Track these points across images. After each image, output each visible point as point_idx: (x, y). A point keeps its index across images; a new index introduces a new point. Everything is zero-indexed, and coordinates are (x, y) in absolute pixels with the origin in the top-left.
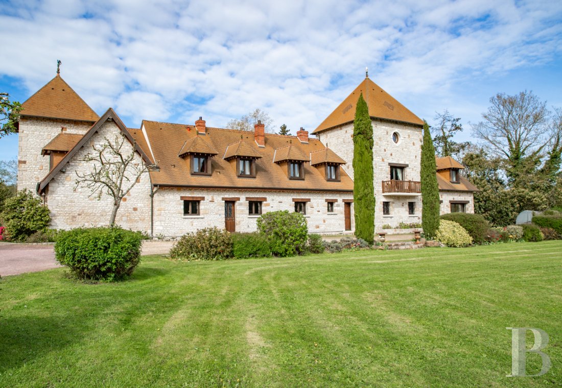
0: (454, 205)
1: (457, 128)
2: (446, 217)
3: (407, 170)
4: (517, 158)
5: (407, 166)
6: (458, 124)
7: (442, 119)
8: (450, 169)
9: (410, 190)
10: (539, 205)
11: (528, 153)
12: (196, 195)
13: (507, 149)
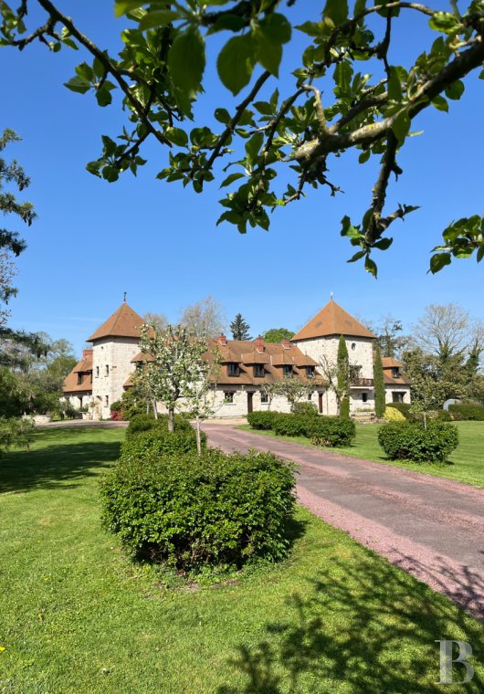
0: (395, 395)
1: (398, 328)
2: (390, 405)
3: (361, 370)
4: (446, 356)
5: (361, 367)
6: (399, 325)
7: (385, 321)
8: (391, 368)
9: (364, 385)
10: (460, 394)
11: (455, 352)
12: (232, 389)
13: (438, 347)
